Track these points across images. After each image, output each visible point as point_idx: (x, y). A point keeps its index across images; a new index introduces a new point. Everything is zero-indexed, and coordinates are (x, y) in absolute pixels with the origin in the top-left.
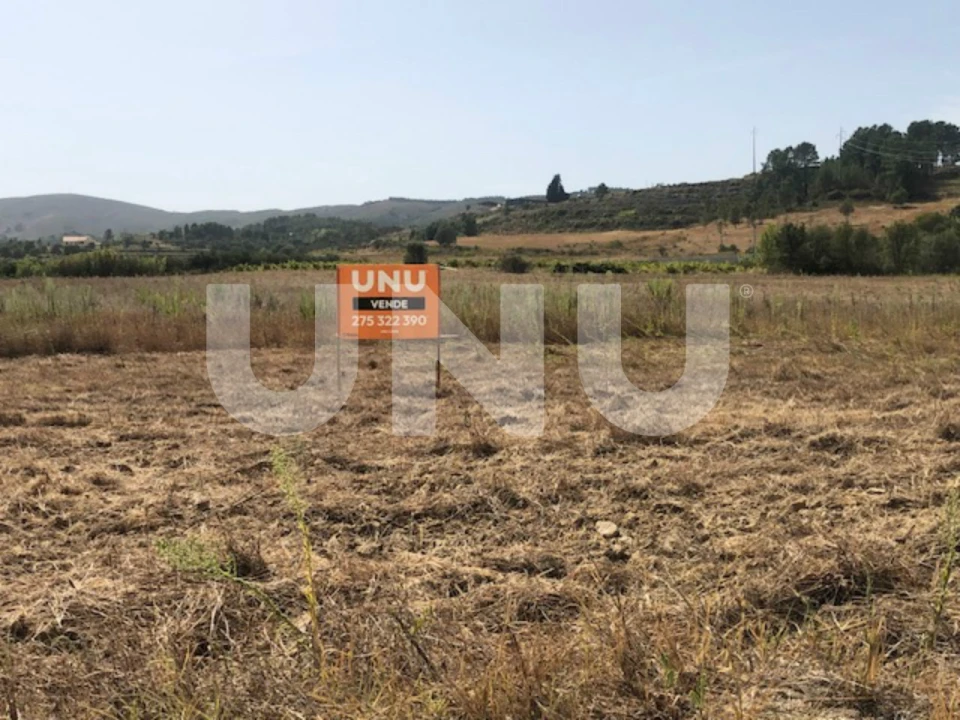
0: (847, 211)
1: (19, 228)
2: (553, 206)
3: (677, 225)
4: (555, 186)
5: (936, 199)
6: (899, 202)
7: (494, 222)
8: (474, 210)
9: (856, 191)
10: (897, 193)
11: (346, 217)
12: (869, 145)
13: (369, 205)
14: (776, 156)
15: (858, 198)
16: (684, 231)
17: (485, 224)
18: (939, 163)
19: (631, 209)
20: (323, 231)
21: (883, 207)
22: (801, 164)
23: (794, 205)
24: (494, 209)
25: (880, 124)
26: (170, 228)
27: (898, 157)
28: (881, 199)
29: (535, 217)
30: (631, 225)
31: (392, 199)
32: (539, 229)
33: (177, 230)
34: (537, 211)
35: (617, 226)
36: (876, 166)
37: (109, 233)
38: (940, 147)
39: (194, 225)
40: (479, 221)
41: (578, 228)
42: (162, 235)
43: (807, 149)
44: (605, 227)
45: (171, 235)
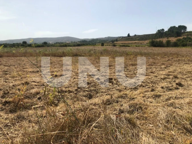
0: (168, 38)
2: (128, 38)
3: (144, 40)
4: (129, 35)
5: (181, 36)
8: (118, 38)
9: (169, 35)
11: (102, 39)
12: (172, 29)
13: (105, 38)
14: (158, 31)
16: (145, 41)
17: (119, 40)
22: (162, 32)
23: (161, 37)
25: (174, 26)
29: (125, 39)
30: (138, 40)
31: (108, 37)
33: (80, 41)
35: (136, 40)
38: (183, 29)
41: (131, 41)
43: (163, 30)
44: (135, 40)
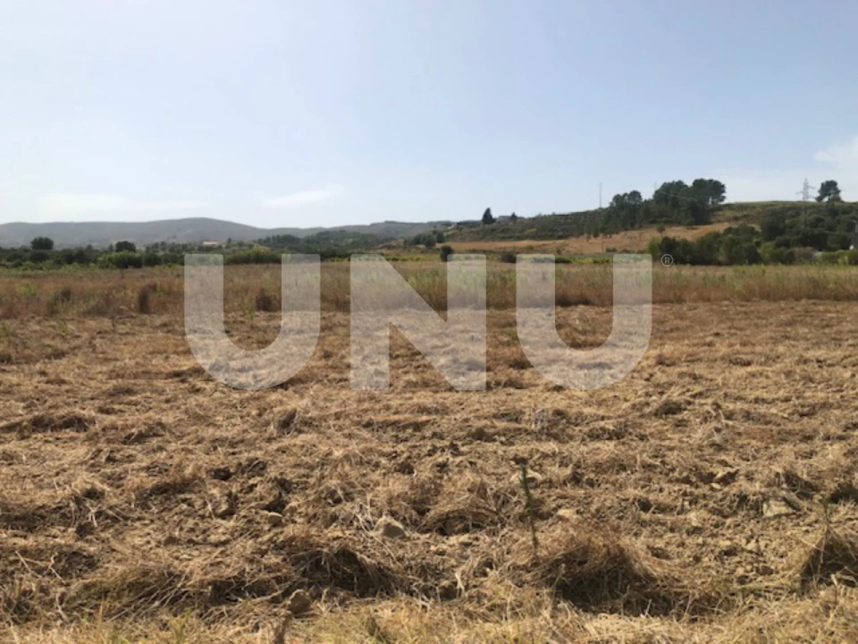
0: (661, 230)
1: (174, 237)
2: (487, 226)
3: (560, 238)
4: (487, 214)
5: (710, 223)
6: (690, 225)
7: (453, 235)
8: (440, 229)
9: (664, 219)
10: (689, 220)
11: (362, 232)
12: (671, 194)
13: (373, 225)
14: (617, 198)
15: (666, 222)
16: (567, 241)
17: (448, 236)
18: (710, 203)
19: (533, 227)
20: (351, 240)
21: (679, 228)
22: (632, 203)
23: (629, 226)
24: (450, 228)
25: (676, 180)
26: (264, 238)
27: (689, 200)
28: (679, 223)
29: (477, 233)
30: (534, 237)
31: (387, 222)
32: (481, 239)
33: (268, 239)
34: (478, 229)
35: (526, 238)
36: (676, 204)
37: (230, 240)
38: (711, 194)
39: (278, 236)
40: (445, 234)
41: (503, 239)
42: (260, 242)
43: (635, 194)
44: (519, 238)
45: (265, 241)
